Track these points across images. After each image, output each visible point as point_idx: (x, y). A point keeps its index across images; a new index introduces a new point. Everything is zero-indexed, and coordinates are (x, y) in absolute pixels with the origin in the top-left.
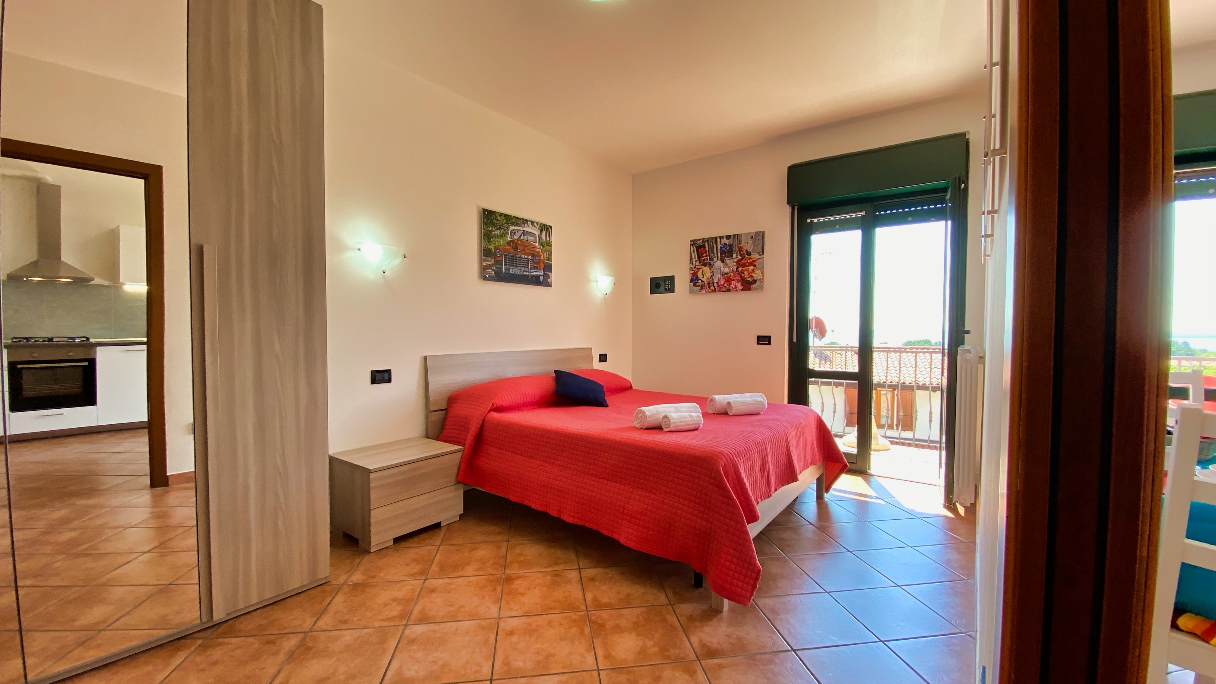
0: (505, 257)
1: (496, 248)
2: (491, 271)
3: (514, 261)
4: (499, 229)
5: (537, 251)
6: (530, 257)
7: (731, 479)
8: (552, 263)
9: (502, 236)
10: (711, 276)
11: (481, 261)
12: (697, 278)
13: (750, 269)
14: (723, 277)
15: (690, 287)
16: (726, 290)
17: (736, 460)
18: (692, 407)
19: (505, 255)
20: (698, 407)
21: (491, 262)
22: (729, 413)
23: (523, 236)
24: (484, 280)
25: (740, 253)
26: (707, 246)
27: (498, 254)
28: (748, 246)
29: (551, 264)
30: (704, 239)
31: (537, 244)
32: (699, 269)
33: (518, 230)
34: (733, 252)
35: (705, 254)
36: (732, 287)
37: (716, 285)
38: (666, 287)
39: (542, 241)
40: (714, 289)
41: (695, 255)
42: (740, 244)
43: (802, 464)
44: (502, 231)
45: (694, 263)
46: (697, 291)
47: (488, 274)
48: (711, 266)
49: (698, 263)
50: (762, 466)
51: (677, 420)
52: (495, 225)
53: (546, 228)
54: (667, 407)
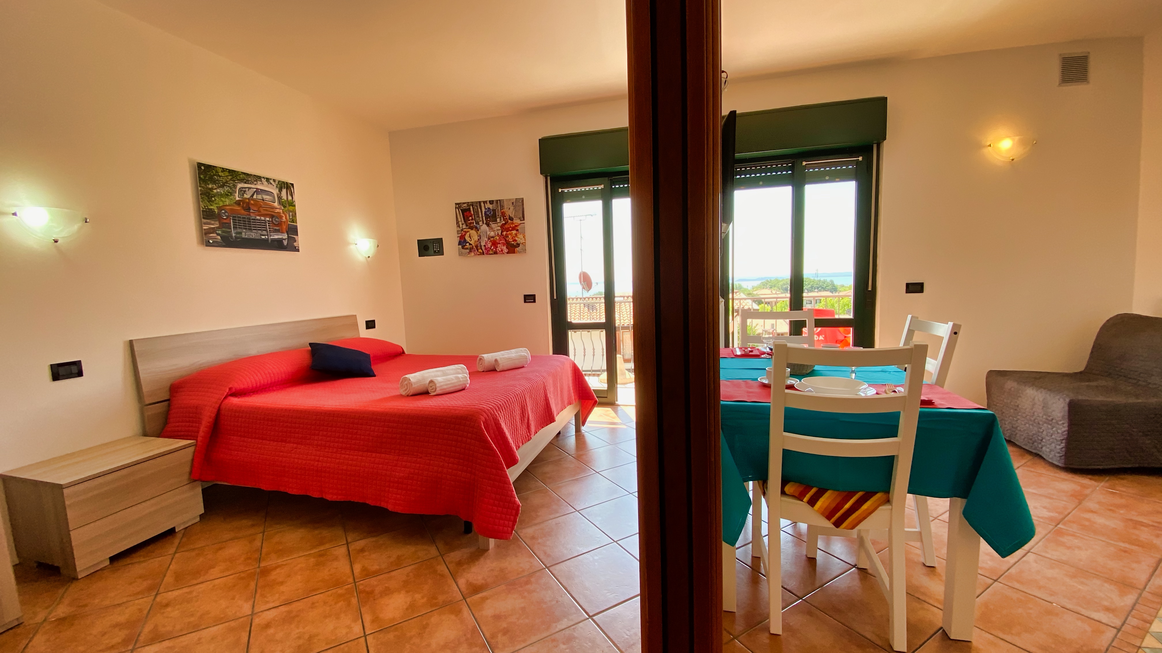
0: (233, 219)
1: (220, 209)
2: (216, 235)
3: (248, 224)
4: (222, 186)
5: (276, 212)
6: (268, 219)
7: (492, 432)
8: (298, 224)
9: (228, 195)
10: (478, 239)
11: (201, 225)
12: (465, 242)
13: (513, 233)
14: (490, 240)
15: (459, 249)
16: (493, 253)
17: (497, 414)
18: (459, 369)
19: (233, 217)
20: (465, 368)
21: (215, 225)
22: (497, 369)
23: (257, 194)
24: (207, 246)
25: (503, 218)
26: (472, 209)
27: (224, 215)
28: (510, 212)
29: (296, 226)
30: (468, 203)
31: (276, 204)
32: (466, 232)
33: (250, 188)
34: (497, 217)
35: (470, 218)
36: (499, 250)
37: (483, 248)
38: (435, 250)
39: (283, 200)
40: (482, 252)
41: (461, 218)
42: (502, 209)
43: (560, 406)
44: (226, 189)
45: (461, 226)
46: (466, 253)
47: (211, 239)
48: (477, 229)
49: (464, 226)
50: (522, 415)
51: (442, 384)
52: (217, 182)
53: (288, 186)
54: (433, 372)
